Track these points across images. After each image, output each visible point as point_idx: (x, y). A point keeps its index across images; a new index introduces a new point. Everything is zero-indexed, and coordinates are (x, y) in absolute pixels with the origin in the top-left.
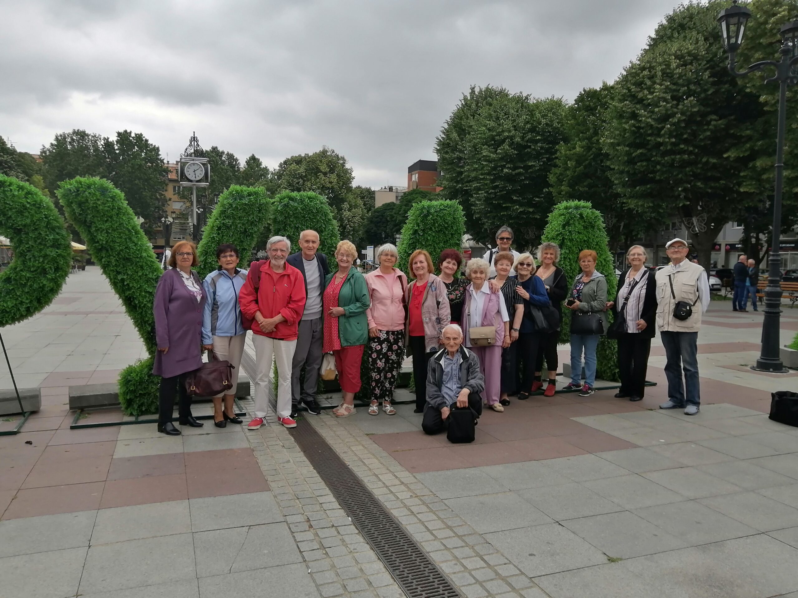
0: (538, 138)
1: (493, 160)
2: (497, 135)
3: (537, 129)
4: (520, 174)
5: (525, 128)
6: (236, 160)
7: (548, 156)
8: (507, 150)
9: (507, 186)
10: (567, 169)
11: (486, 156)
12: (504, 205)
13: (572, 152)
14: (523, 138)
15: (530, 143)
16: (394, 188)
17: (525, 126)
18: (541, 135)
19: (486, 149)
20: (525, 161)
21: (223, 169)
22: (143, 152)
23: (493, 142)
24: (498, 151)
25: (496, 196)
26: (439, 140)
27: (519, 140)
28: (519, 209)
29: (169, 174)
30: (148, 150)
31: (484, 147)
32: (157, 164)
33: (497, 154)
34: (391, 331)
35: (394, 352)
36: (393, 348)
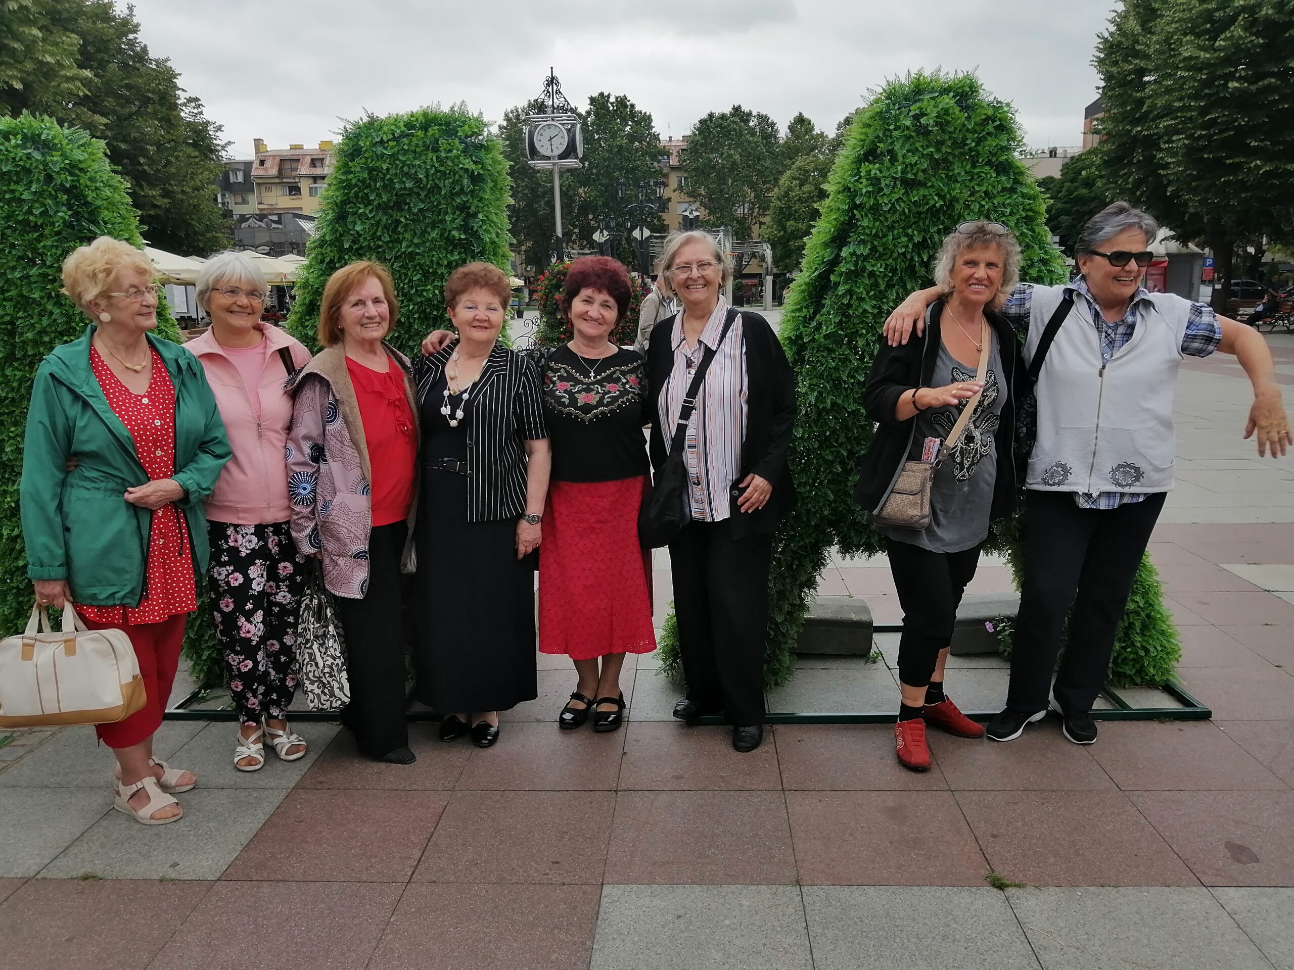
1: (1207, 65)
2: (1218, 9)
4: (1269, 89)
6: (773, 125)
8: (1240, 37)
9: (1236, 120)
11: (1190, 58)
12: (1228, 162)
14: (1280, 7)
16: (1059, 151)
19: (1192, 42)
20: (1285, 59)
21: (749, 142)
22: (627, 125)
23: (1209, 26)
24: (1217, 44)
25: (1210, 142)
26: (1103, 38)
27: (1270, 12)
28: (1263, 166)
29: (668, 157)
30: (635, 122)
31: (1188, 38)
32: (648, 143)
33: (1215, 51)
34: (272, 525)
35: (283, 581)
36: (281, 571)
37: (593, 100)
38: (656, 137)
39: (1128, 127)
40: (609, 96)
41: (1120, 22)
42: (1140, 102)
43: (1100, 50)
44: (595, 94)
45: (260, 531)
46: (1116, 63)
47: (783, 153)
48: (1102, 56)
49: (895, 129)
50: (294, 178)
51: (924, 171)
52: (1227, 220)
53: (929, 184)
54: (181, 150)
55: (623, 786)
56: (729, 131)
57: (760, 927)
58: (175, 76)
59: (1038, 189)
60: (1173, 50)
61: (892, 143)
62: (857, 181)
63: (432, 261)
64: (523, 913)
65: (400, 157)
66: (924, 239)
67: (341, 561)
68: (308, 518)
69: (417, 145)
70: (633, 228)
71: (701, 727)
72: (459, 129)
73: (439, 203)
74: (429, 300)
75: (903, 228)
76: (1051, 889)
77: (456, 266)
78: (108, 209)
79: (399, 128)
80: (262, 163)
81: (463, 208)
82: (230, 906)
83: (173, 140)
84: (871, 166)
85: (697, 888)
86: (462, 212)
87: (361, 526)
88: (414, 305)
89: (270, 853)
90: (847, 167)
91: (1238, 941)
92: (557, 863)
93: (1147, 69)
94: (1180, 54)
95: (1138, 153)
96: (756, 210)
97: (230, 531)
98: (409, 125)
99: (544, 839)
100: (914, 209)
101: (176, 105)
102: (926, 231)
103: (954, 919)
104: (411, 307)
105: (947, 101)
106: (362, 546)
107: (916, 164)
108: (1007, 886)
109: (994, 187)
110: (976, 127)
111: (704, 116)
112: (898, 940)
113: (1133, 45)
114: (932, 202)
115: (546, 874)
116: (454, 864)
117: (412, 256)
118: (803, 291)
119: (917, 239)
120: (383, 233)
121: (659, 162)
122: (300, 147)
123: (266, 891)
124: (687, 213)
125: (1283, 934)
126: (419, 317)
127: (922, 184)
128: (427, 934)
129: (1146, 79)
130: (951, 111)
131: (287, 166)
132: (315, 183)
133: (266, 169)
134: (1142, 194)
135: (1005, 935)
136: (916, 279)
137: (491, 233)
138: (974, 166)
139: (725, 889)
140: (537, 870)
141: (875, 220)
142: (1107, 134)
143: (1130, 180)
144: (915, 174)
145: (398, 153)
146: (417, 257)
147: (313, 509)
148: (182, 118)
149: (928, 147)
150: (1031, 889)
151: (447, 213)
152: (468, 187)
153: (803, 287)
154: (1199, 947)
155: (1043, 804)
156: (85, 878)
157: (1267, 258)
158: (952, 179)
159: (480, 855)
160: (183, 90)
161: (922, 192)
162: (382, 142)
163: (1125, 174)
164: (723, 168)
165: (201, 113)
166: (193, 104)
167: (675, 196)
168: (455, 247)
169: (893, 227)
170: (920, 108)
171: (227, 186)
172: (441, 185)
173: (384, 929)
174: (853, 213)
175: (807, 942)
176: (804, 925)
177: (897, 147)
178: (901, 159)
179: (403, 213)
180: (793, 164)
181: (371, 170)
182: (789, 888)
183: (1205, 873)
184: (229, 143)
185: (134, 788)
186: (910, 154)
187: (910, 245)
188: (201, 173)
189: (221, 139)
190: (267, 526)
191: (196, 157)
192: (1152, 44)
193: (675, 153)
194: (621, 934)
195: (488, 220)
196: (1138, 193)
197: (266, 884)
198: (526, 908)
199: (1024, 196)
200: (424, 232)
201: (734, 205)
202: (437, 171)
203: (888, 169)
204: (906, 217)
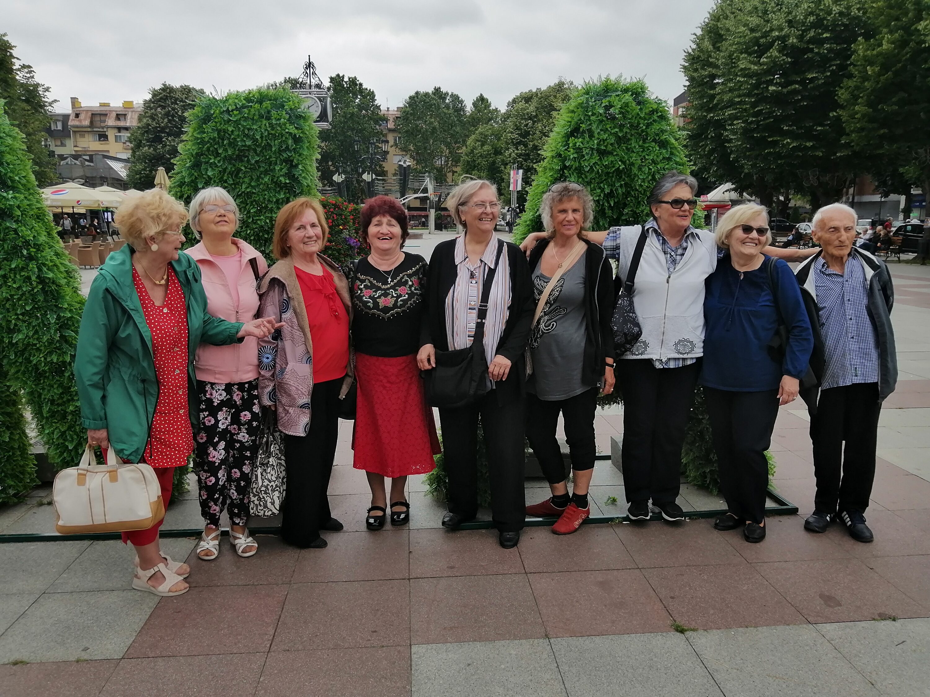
0: (825, 35)
1: (755, 74)
2: (762, 37)
3: (825, 22)
4: (795, 92)
5: (806, 22)
6: (462, 102)
7: (838, 62)
8: (776, 57)
9: (774, 111)
10: (866, 78)
11: (745, 69)
12: (769, 140)
13: (875, 52)
14: (801, 38)
15: (813, 44)
17: (806, 18)
18: (832, 31)
19: (745, 58)
20: (804, 72)
21: (445, 114)
22: (357, 98)
23: (756, 48)
24: (762, 60)
25: (758, 126)
26: (688, 53)
27: (795, 41)
28: (792, 143)
29: (387, 122)
30: (362, 96)
31: (743, 55)
32: (372, 111)
33: (761, 65)
34: (237, 384)
35: (243, 425)
36: (242, 418)
37: (332, 79)
38: (378, 107)
39: (705, 114)
40: (343, 76)
41: (699, 41)
42: (713, 97)
43: (686, 61)
44: (334, 75)
45: (229, 388)
46: (696, 70)
47: (469, 122)
48: (687, 64)
49: (592, 115)
50: (103, 128)
51: (612, 144)
52: (769, 178)
53: (615, 153)
54: (16, 105)
55: (413, 575)
56: (431, 105)
57: (526, 668)
58: (11, 47)
59: (686, 159)
60: (734, 63)
61: (590, 124)
62: (566, 150)
63: (264, 199)
64: (357, 669)
65: (242, 122)
66: (611, 190)
67: (291, 410)
68: (270, 379)
69: (254, 115)
70: (363, 172)
71: (462, 531)
72: (285, 104)
73: (271, 157)
74: (262, 226)
75: (598, 183)
76: (714, 631)
77: (282, 204)
78: (9, 153)
79: (241, 101)
80: (77, 116)
81: (289, 161)
82: (136, 677)
83: (9, 96)
84: (576, 140)
85: (478, 644)
86: (287, 163)
87: (306, 386)
88: (251, 230)
89: (159, 636)
90: (559, 140)
91: (836, 658)
92: (375, 631)
93: (716, 75)
94: (738, 66)
95: (711, 131)
96: (450, 163)
97: (208, 388)
98: (248, 99)
99: (362, 615)
100: (605, 171)
101: (12, 70)
102: (613, 185)
103: (655, 655)
104: (248, 232)
105: (628, 97)
106: (306, 399)
107: (606, 139)
108: (686, 631)
109: (657, 156)
110: (646, 116)
111: (413, 93)
112: (620, 671)
113: (708, 58)
114: (617, 166)
115: (369, 640)
116: (300, 637)
117: (249, 195)
118: (528, 225)
119: (607, 191)
120: (228, 177)
121: (380, 125)
122: (107, 105)
123: (161, 664)
124: (402, 163)
125: (862, 651)
126: (254, 239)
127: (610, 153)
128: (289, 688)
129: (716, 81)
130: (630, 105)
131: (97, 118)
132: (119, 132)
133: (80, 121)
134: (714, 159)
135: (689, 663)
136: (605, 218)
137: (307, 179)
138: (644, 141)
139: (498, 644)
140: (362, 638)
141: (579, 177)
142: (691, 118)
143: (707, 149)
144: (606, 146)
145: (240, 119)
146: (253, 195)
147: (273, 373)
148: (17, 80)
149: (614, 128)
150: (701, 632)
151: (276, 164)
152: (292, 146)
153: (528, 223)
154: (813, 663)
155: (700, 574)
156: (15, 663)
157: (792, 204)
158: (630, 150)
159: (318, 629)
160: (18, 59)
161: (611, 158)
162: (228, 111)
163: (703, 145)
164: (426, 131)
165: (33, 77)
166: (26, 70)
167: (392, 150)
168: (281, 189)
169: (591, 182)
170: (610, 102)
171: (50, 133)
172: (272, 144)
173: (256, 687)
174: (563, 172)
175: (560, 676)
176: (556, 665)
177: (594, 127)
178: (596, 135)
179: (243, 164)
180: (476, 130)
181: (219, 131)
182: (542, 640)
183: (809, 615)
184: (55, 101)
185: (152, 572)
186: (602, 132)
187: (602, 195)
188: (33, 123)
189: (49, 97)
190: (233, 385)
191: (28, 110)
192: (720, 59)
193: (391, 120)
194: (430, 679)
195: (305, 170)
196: (712, 158)
197: (160, 660)
198: (359, 665)
199: (677, 163)
200: (259, 178)
201: (434, 158)
202: (269, 134)
203: (588, 142)
204: (599, 176)
